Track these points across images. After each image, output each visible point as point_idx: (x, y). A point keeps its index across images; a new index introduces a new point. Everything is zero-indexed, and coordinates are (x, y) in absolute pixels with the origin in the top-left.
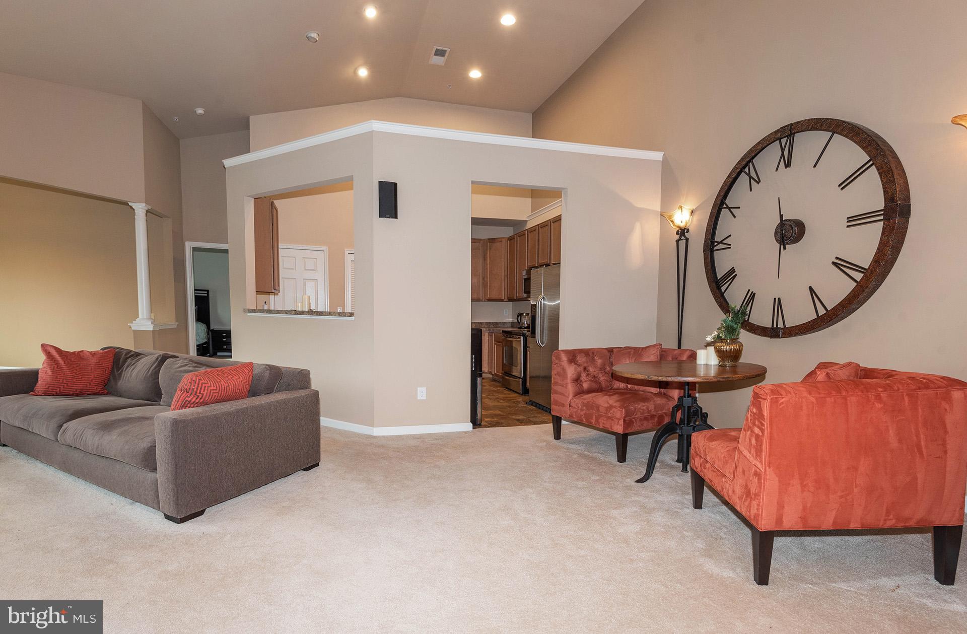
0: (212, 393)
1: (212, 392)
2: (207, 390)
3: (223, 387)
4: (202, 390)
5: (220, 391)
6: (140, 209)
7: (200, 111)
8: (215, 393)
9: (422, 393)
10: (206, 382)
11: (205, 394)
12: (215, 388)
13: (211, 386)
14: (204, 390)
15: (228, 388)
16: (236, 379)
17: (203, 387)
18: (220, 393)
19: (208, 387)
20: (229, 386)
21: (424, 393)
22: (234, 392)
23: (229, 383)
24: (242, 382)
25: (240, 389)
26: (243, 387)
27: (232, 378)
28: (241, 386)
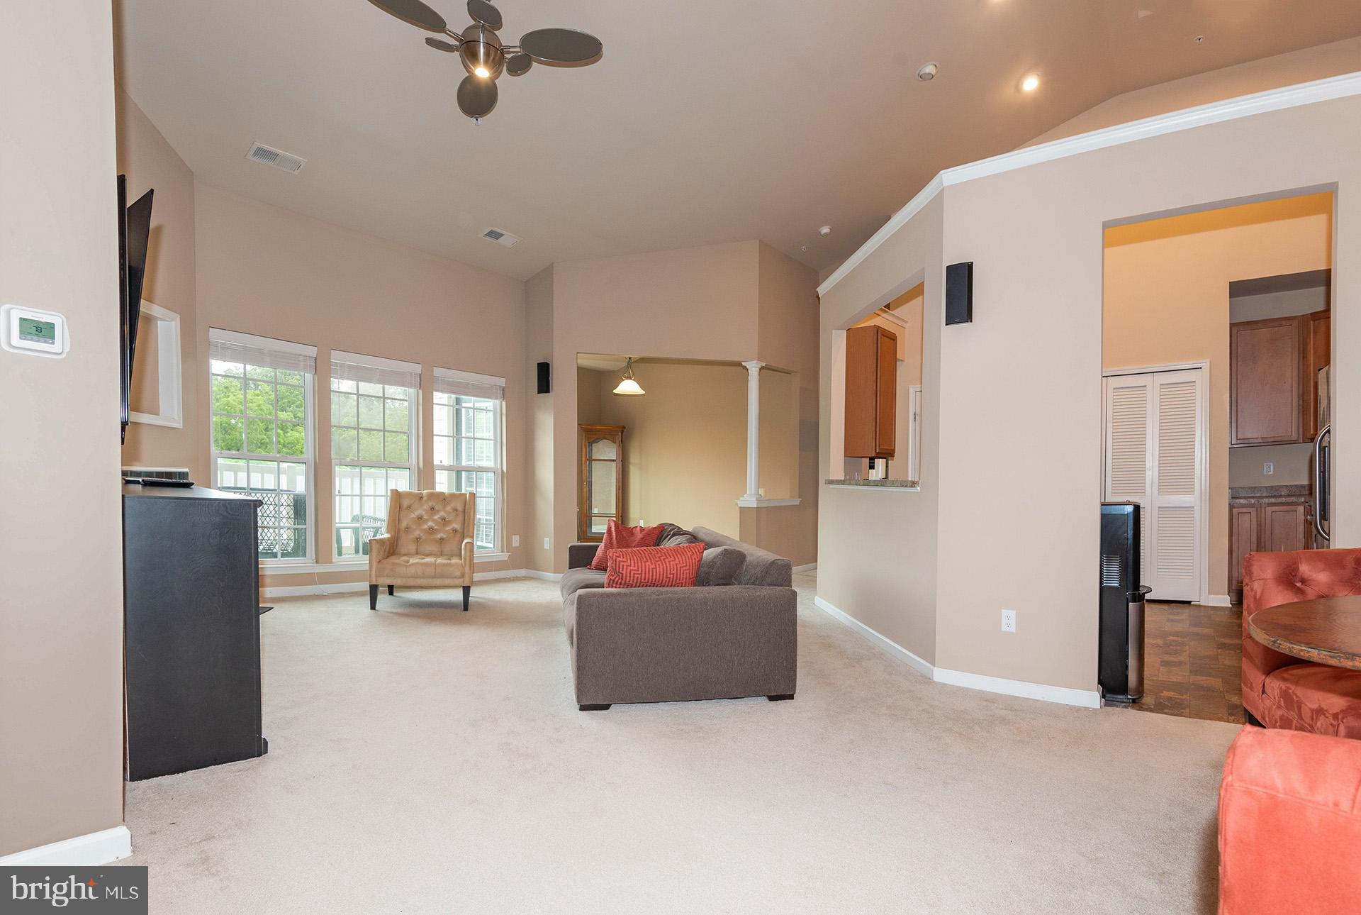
0: (632, 575)
1: (632, 572)
2: (627, 569)
3: (647, 568)
4: (621, 569)
5: (643, 573)
6: (753, 368)
7: (825, 230)
8: (637, 574)
9: (1009, 620)
10: (625, 560)
11: (624, 572)
12: (636, 568)
13: (631, 565)
14: (623, 569)
15: (654, 571)
16: (669, 562)
17: (621, 566)
18: (643, 575)
19: (627, 566)
20: (656, 568)
21: (1013, 621)
22: (665, 576)
23: (659, 565)
24: (678, 566)
25: (673, 574)
26: (679, 571)
27: (664, 559)
28: (675, 570)
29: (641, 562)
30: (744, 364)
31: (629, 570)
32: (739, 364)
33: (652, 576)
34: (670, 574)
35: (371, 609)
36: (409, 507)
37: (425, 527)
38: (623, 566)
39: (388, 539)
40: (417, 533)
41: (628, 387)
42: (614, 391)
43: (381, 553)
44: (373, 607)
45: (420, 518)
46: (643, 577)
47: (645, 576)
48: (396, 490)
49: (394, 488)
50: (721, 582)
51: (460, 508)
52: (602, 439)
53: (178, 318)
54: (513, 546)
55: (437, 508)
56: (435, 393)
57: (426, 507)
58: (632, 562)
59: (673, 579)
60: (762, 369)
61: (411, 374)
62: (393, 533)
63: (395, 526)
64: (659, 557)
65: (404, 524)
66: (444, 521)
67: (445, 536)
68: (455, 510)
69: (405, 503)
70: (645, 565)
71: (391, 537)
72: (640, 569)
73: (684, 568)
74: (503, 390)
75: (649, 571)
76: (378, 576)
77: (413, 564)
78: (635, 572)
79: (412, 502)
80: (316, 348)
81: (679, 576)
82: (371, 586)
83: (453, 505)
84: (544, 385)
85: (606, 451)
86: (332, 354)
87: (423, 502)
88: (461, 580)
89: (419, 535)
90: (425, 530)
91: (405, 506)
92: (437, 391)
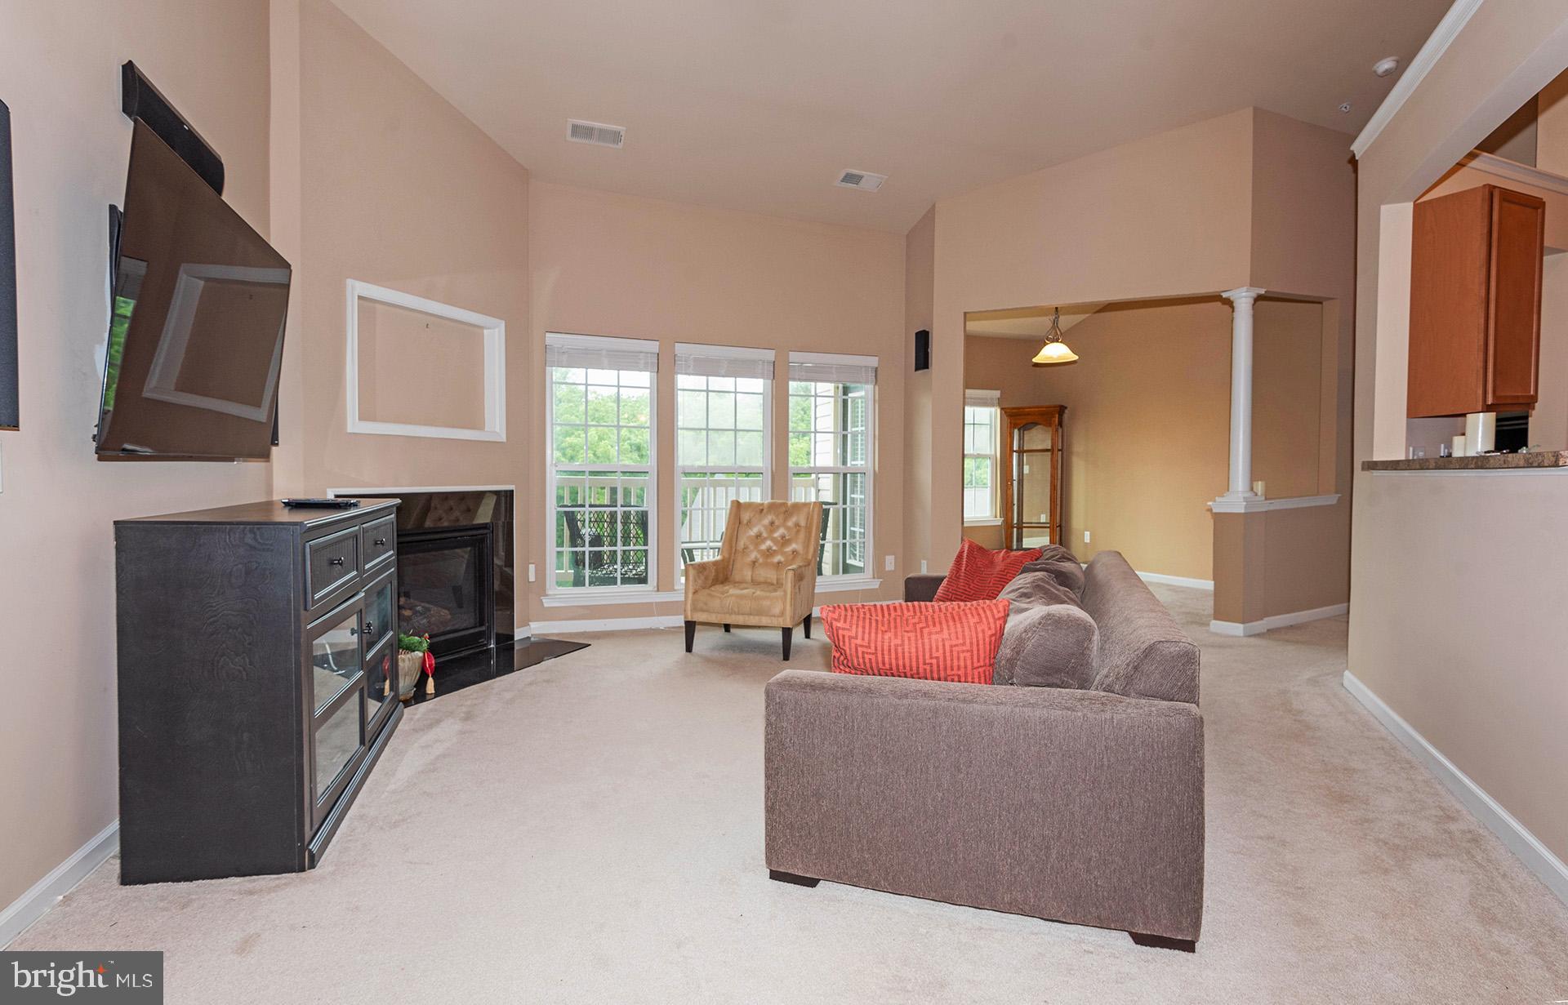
3: (886, 644)
6: (1243, 300)
11: (847, 649)
12: (865, 643)
22: (921, 660)
23: (909, 638)
24: (947, 644)
25: (937, 658)
26: (948, 654)
27: (922, 628)
28: (941, 651)
29: (876, 633)
30: (1225, 295)
31: (853, 646)
32: (1216, 298)
33: (897, 659)
34: (931, 658)
35: (687, 651)
36: (749, 521)
37: (763, 547)
38: (844, 636)
39: (715, 563)
40: (753, 555)
41: (1055, 352)
42: (1034, 360)
43: (700, 582)
44: (689, 649)
45: (759, 536)
46: (880, 659)
47: (883, 658)
48: (738, 502)
49: (735, 499)
50: (1034, 679)
51: (803, 523)
52: (1036, 424)
53: (503, 324)
54: (887, 569)
55: (777, 523)
56: (791, 383)
57: (766, 521)
58: (860, 629)
59: (938, 666)
60: (1259, 299)
61: (764, 362)
62: (727, 556)
63: (731, 547)
64: (915, 624)
65: (741, 545)
66: (785, 542)
67: (782, 559)
68: (797, 525)
69: (745, 516)
70: (883, 638)
71: (723, 560)
72: (873, 645)
73: (960, 648)
74: (876, 371)
75: (890, 650)
76: (695, 609)
77: (732, 595)
78: (865, 650)
79: (752, 515)
80: (658, 343)
81: (949, 662)
82: (687, 623)
83: (794, 519)
84: (923, 361)
85: (1040, 438)
86: (676, 348)
87: (763, 514)
88: (781, 619)
89: (756, 558)
90: (762, 550)
91: (745, 522)
92: (794, 379)
